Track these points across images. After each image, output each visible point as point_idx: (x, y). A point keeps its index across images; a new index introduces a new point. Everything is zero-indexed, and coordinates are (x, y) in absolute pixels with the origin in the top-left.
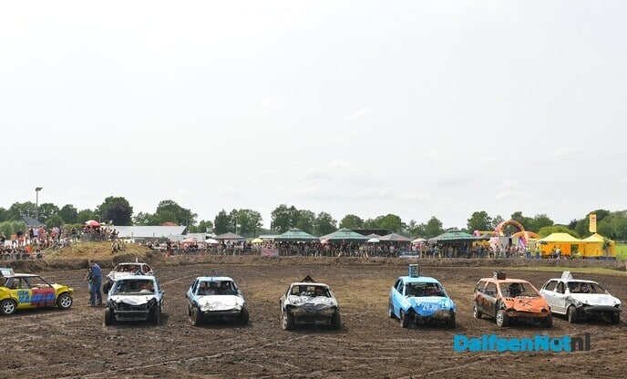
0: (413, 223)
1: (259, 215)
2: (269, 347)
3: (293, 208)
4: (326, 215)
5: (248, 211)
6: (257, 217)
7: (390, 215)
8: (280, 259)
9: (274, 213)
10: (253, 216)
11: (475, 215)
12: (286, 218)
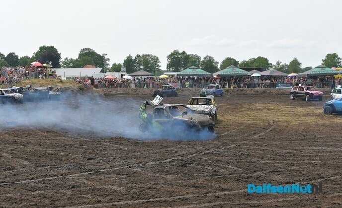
0: (278, 63)
1: (157, 59)
2: (208, 153)
3: (184, 53)
4: (210, 57)
5: (149, 55)
6: (156, 60)
7: (259, 57)
8: (183, 91)
9: (169, 57)
10: (153, 59)
11: (328, 56)
12: (179, 60)
